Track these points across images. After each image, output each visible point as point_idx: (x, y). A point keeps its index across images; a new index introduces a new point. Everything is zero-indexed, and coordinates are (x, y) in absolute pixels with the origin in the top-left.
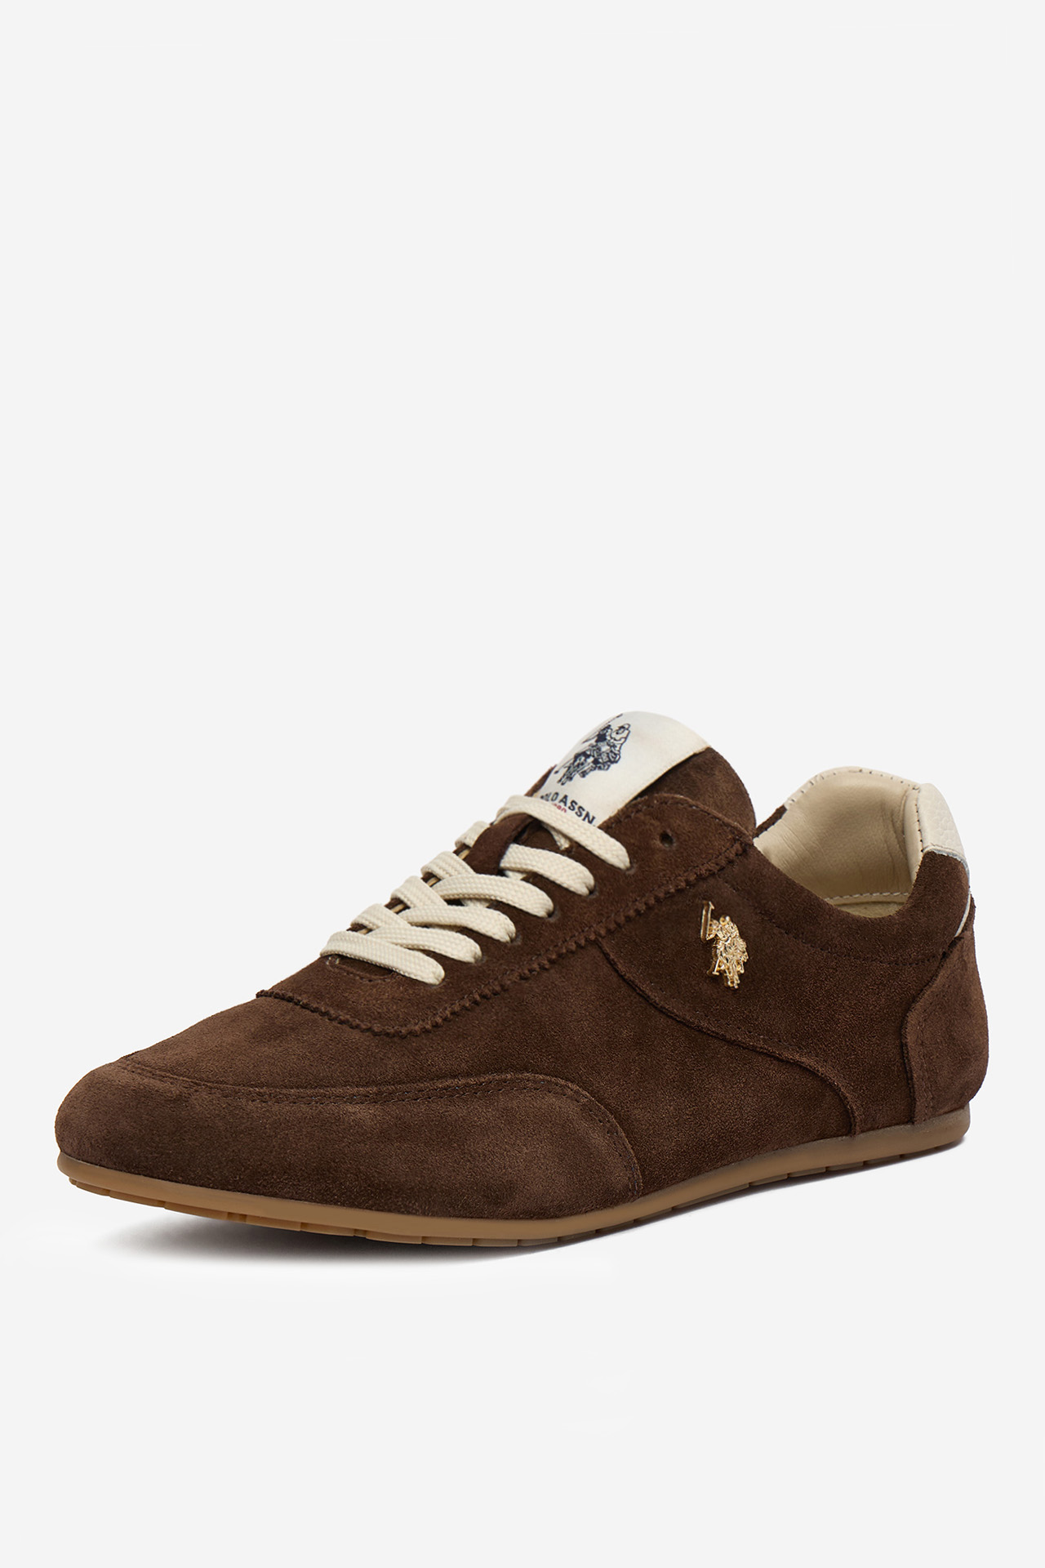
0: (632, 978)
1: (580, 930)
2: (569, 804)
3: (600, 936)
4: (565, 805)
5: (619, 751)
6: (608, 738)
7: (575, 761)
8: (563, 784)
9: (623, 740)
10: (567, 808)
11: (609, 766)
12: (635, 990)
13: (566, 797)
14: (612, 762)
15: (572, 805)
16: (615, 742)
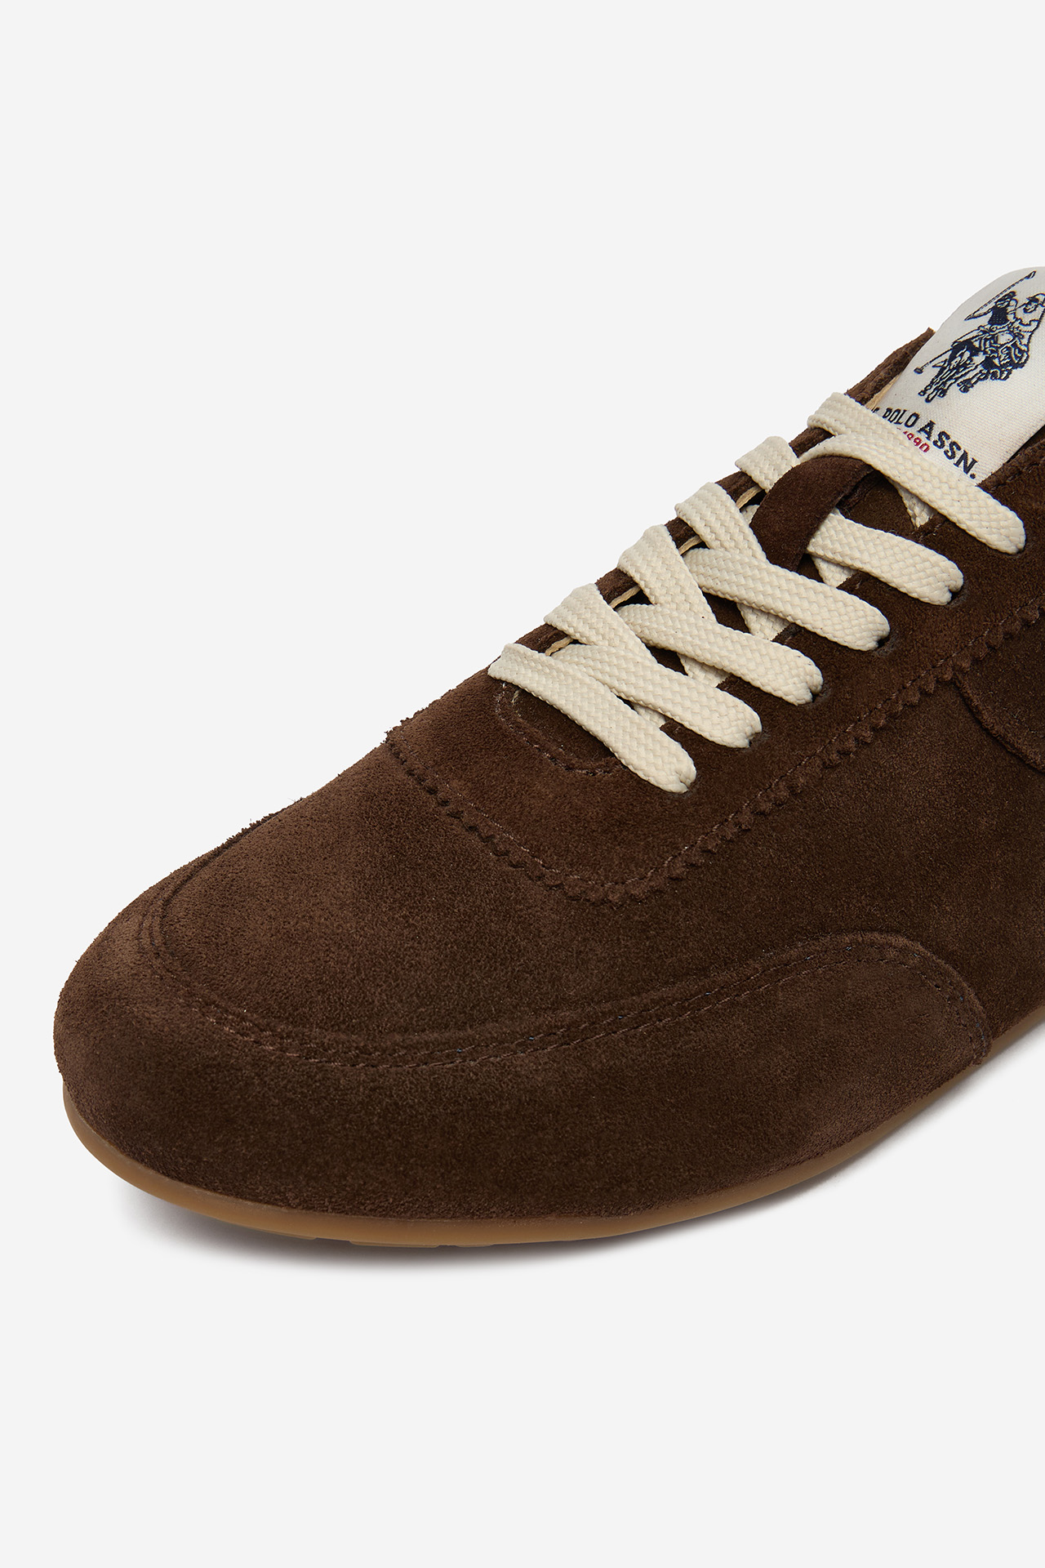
0: (1003, 731)
1: (930, 667)
2: (935, 437)
3: (961, 670)
4: (928, 438)
5: (1027, 346)
6: (1010, 317)
7: (952, 357)
8: (928, 401)
9: (1034, 324)
10: (930, 443)
11: (1010, 372)
12: (1005, 748)
13: (931, 424)
14: (1016, 366)
15: (940, 438)
16: (1021, 327)
